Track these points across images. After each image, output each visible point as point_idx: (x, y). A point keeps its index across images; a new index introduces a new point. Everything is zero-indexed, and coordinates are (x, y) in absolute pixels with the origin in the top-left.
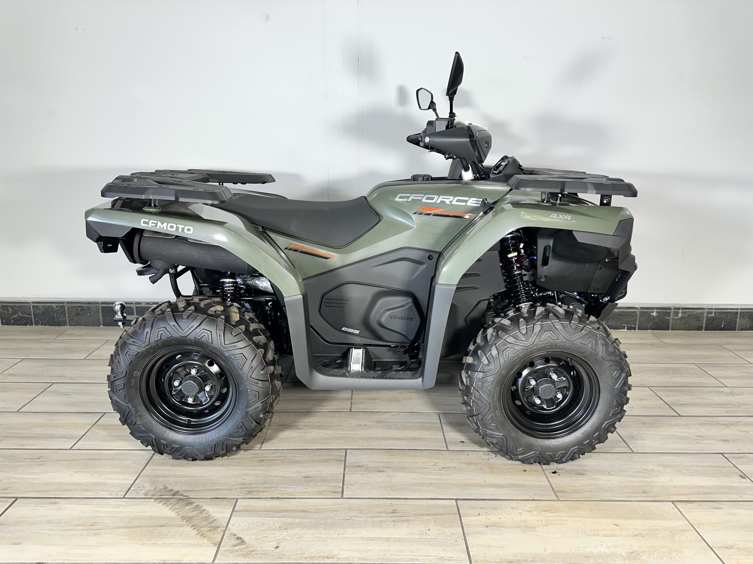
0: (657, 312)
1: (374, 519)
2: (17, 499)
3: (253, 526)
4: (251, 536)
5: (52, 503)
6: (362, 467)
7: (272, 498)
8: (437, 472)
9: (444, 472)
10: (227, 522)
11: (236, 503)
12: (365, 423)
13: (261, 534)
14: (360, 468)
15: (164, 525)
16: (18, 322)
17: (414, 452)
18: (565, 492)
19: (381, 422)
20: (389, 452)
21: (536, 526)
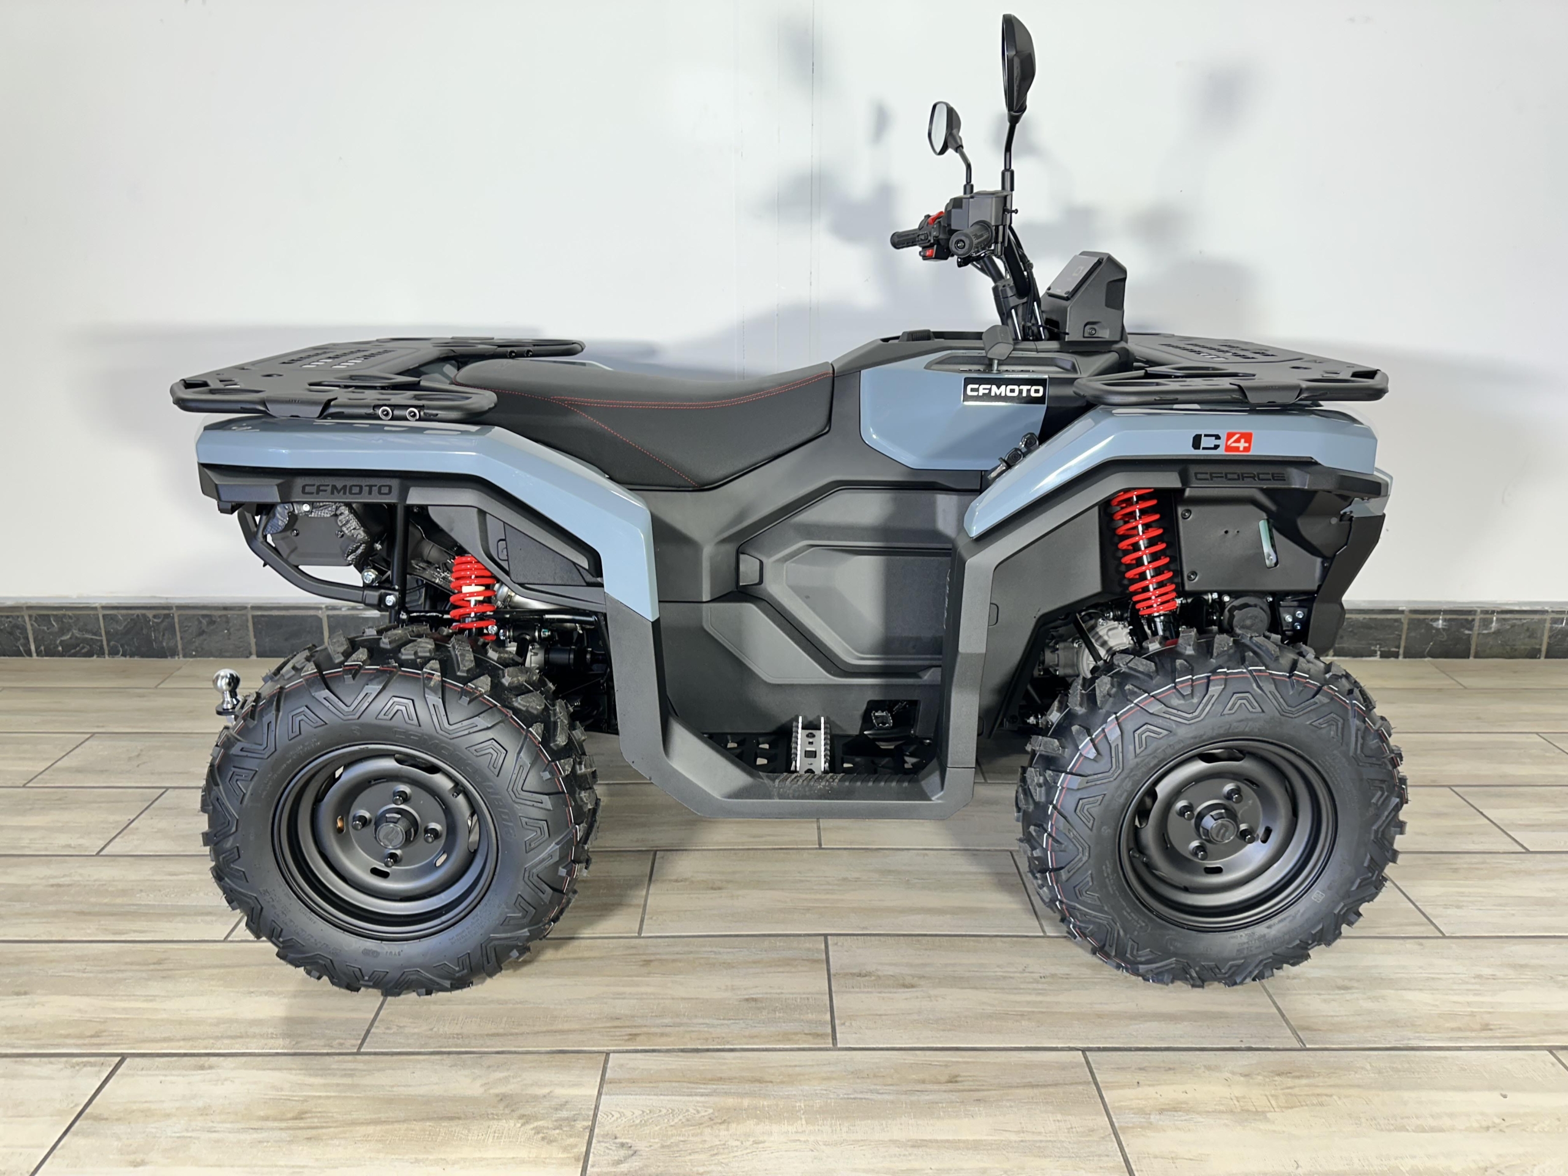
0: (1445, 620)
1: (914, 1098)
2: (123, 1057)
3: (652, 1115)
4: (652, 1140)
5: (202, 1068)
6: (866, 976)
7: (683, 1051)
8: (1030, 986)
9: (1046, 986)
10: (593, 1107)
11: (606, 1061)
12: (856, 875)
13: (672, 1135)
14: (863, 979)
15: (457, 1115)
16: (73, 651)
17: (973, 941)
18: (1315, 1030)
19: (890, 872)
20: (918, 941)
21: (1267, 1109)
